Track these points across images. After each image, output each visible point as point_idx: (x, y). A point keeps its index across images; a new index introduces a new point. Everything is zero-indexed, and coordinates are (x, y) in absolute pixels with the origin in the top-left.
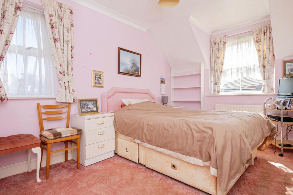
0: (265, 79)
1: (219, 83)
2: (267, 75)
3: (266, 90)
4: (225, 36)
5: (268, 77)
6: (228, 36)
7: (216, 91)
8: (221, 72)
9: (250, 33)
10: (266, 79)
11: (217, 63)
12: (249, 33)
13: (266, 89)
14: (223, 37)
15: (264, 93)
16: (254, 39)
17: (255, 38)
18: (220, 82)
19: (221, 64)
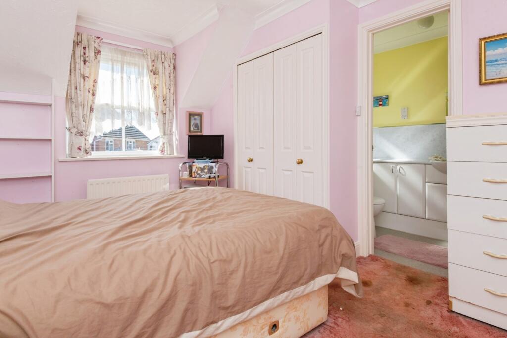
0: (166, 133)
1: (88, 133)
2: (168, 127)
3: (167, 151)
4: (98, 38)
5: (170, 131)
6: (104, 40)
7: (82, 149)
8: (91, 110)
9: (143, 54)
10: (167, 135)
11: (82, 88)
12: (139, 52)
13: (167, 148)
14: (93, 36)
15: (162, 156)
16: (148, 66)
17: (150, 64)
18: (88, 130)
19: (91, 91)
